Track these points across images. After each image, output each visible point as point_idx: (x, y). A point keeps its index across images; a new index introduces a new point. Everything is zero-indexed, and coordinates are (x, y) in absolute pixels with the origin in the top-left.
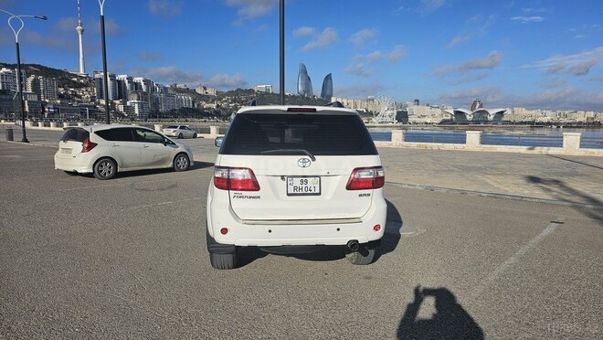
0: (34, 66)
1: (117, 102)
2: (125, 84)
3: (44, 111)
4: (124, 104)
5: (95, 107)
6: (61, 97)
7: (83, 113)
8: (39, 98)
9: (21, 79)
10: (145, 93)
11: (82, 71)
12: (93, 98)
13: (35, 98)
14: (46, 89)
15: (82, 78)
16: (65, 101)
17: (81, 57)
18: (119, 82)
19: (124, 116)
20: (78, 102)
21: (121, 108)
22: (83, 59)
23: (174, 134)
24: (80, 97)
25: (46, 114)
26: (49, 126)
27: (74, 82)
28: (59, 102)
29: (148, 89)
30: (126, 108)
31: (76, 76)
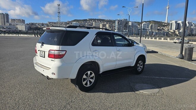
0: (152, 21)
1: (176, 31)
2: (180, 24)
3: (152, 34)
4: (179, 31)
5: (168, 32)
6: (158, 30)
7: (164, 34)
8: (152, 30)
9: (148, 25)
10: (188, 27)
11: (166, 21)
12: (168, 30)
13: (151, 30)
14: (154, 28)
15: (166, 23)
16: (159, 31)
17: (167, 16)
18: (178, 24)
19: (178, 35)
20: (163, 31)
21: (177, 33)
22: (167, 17)
23: (178, 42)
24: (164, 29)
25: (153, 35)
26: (149, 39)
27: (163, 25)
28: (157, 31)
29: (189, 25)
30: (179, 33)
31: (164, 23)
